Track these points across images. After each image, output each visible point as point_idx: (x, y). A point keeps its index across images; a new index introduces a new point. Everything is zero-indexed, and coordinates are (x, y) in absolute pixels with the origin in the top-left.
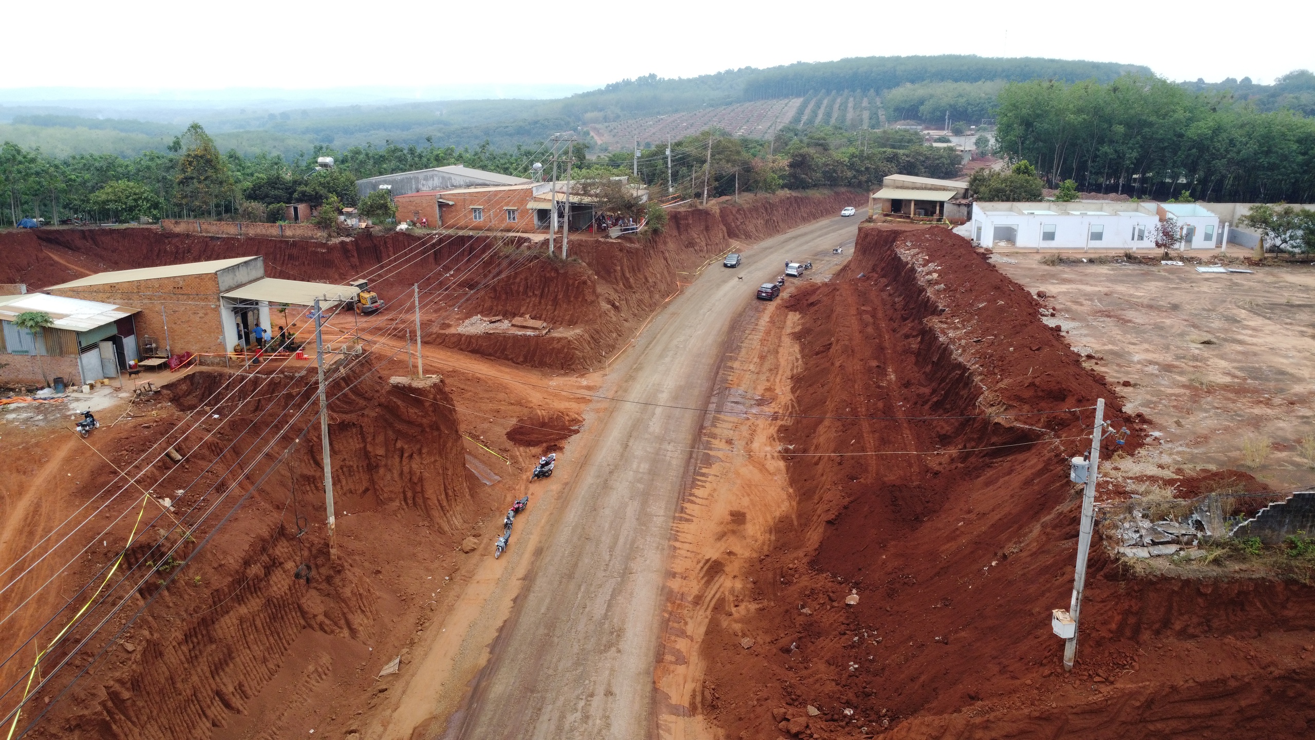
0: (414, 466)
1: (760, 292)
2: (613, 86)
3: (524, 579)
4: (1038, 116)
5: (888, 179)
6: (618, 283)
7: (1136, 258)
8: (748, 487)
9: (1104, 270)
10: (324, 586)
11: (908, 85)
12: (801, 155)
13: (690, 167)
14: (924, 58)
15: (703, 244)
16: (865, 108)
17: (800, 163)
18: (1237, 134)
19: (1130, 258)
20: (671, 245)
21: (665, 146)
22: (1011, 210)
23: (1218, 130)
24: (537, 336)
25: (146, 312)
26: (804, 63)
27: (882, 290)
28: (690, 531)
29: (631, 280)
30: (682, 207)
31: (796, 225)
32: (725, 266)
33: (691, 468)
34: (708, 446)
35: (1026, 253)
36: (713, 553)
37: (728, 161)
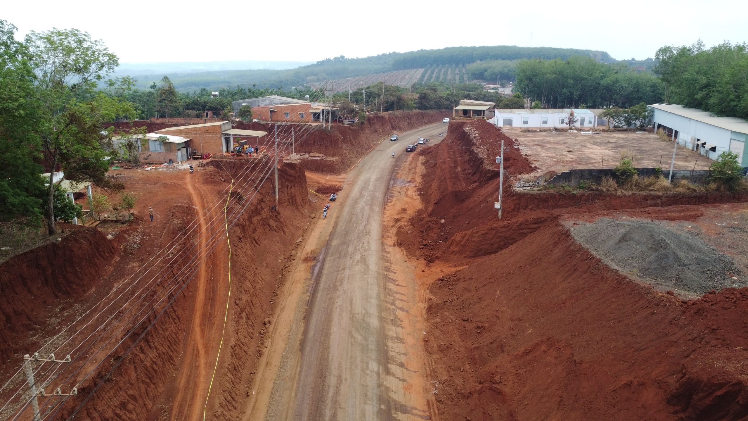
0: (292, 191)
1: (407, 148)
2: (320, 62)
3: (335, 223)
4: (534, 75)
5: (462, 101)
6: (348, 143)
7: (558, 129)
8: (407, 203)
9: (545, 133)
10: (275, 218)
11: (479, 62)
12: (424, 93)
13: (374, 98)
14: (488, 47)
15: (381, 131)
16: (457, 74)
17: (424, 97)
18: (624, 83)
19: (556, 129)
20: (367, 131)
21: (362, 89)
22: (511, 112)
23: (615, 82)
24: (321, 160)
25: (193, 139)
26: (425, 50)
27: (458, 145)
28: (388, 213)
29: (354, 142)
30: (371, 114)
31: (422, 125)
32: (391, 140)
33: (386, 198)
34: (391, 193)
35: (516, 129)
36: (397, 217)
37: (391, 95)
